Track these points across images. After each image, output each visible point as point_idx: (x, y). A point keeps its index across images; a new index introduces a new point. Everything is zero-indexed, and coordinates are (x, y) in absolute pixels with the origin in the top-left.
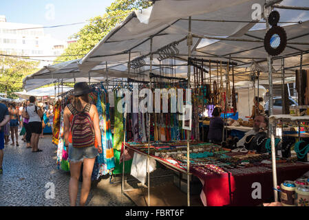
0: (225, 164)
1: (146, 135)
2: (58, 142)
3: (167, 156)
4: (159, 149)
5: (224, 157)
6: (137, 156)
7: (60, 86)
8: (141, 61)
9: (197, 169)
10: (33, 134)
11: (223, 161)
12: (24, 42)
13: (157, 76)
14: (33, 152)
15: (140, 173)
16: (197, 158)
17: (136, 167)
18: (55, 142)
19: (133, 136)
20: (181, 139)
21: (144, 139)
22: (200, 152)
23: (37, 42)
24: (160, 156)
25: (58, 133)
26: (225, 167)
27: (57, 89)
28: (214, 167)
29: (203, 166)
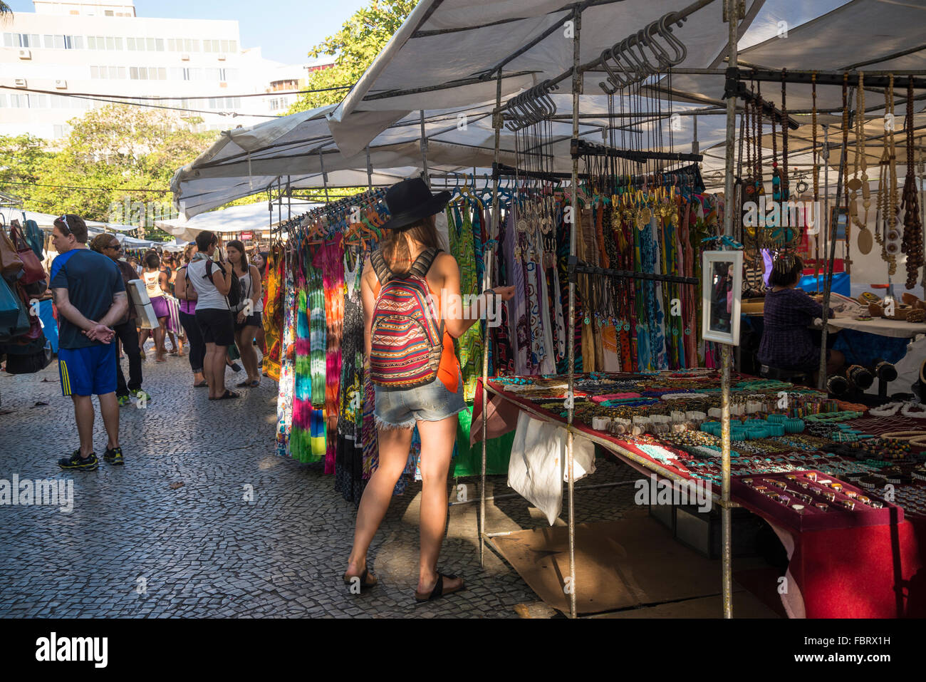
0: (864, 468)
1: (556, 352)
2: (278, 371)
3: (637, 431)
4: (605, 402)
5: (847, 435)
6: (530, 426)
7: (285, 200)
8: (539, 102)
9: (761, 489)
10: (210, 347)
11: (850, 453)
12: (186, 74)
13: (599, 150)
14: (212, 399)
15: (540, 483)
16: (747, 439)
17: (527, 462)
18: (271, 373)
19: (510, 354)
20: (673, 366)
21: (549, 367)
22: (753, 415)
23: (223, 73)
24: (611, 432)
25: (279, 345)
26: (865, 477)
27: (276, 208)
28: (824, 480)
29: (782, 477)
